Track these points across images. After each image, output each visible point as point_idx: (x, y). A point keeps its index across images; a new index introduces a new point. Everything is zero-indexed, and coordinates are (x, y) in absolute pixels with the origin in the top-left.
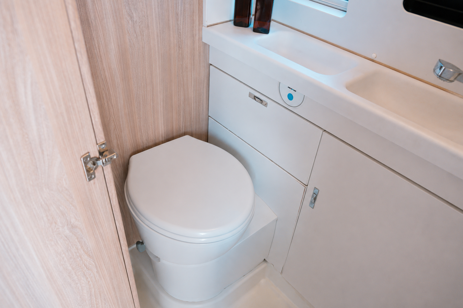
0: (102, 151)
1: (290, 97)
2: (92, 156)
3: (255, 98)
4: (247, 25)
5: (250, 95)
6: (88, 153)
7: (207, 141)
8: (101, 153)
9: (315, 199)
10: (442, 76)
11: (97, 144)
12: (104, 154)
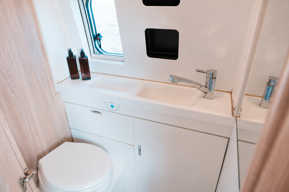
0: (26, 172)
1: (112, 106)
2: (22, 177)
3: (94, 111)
4: (78, 78)
5: (91, 111)
6: (20, 177)
7: (73, 141)
8: (26, 174)
9: (140, 150)
10: (173, 81)
11: (22, 170)
12: (28, 174)
